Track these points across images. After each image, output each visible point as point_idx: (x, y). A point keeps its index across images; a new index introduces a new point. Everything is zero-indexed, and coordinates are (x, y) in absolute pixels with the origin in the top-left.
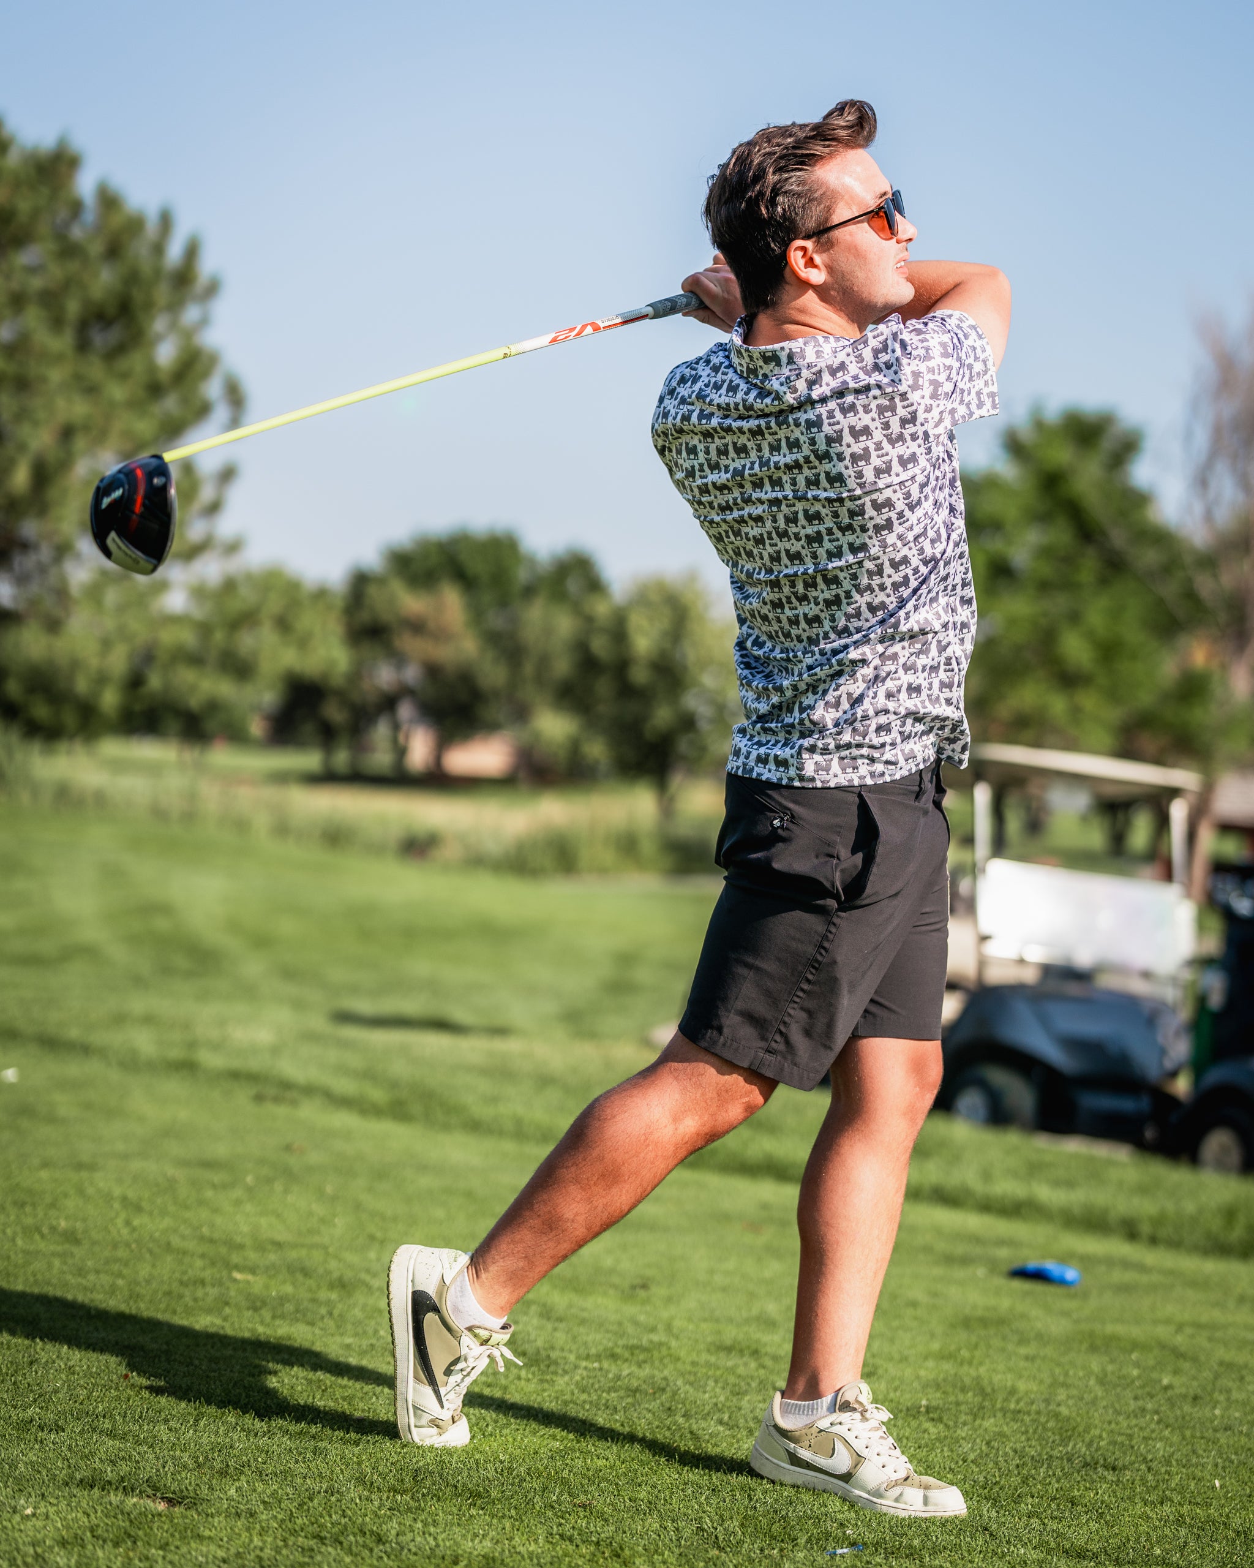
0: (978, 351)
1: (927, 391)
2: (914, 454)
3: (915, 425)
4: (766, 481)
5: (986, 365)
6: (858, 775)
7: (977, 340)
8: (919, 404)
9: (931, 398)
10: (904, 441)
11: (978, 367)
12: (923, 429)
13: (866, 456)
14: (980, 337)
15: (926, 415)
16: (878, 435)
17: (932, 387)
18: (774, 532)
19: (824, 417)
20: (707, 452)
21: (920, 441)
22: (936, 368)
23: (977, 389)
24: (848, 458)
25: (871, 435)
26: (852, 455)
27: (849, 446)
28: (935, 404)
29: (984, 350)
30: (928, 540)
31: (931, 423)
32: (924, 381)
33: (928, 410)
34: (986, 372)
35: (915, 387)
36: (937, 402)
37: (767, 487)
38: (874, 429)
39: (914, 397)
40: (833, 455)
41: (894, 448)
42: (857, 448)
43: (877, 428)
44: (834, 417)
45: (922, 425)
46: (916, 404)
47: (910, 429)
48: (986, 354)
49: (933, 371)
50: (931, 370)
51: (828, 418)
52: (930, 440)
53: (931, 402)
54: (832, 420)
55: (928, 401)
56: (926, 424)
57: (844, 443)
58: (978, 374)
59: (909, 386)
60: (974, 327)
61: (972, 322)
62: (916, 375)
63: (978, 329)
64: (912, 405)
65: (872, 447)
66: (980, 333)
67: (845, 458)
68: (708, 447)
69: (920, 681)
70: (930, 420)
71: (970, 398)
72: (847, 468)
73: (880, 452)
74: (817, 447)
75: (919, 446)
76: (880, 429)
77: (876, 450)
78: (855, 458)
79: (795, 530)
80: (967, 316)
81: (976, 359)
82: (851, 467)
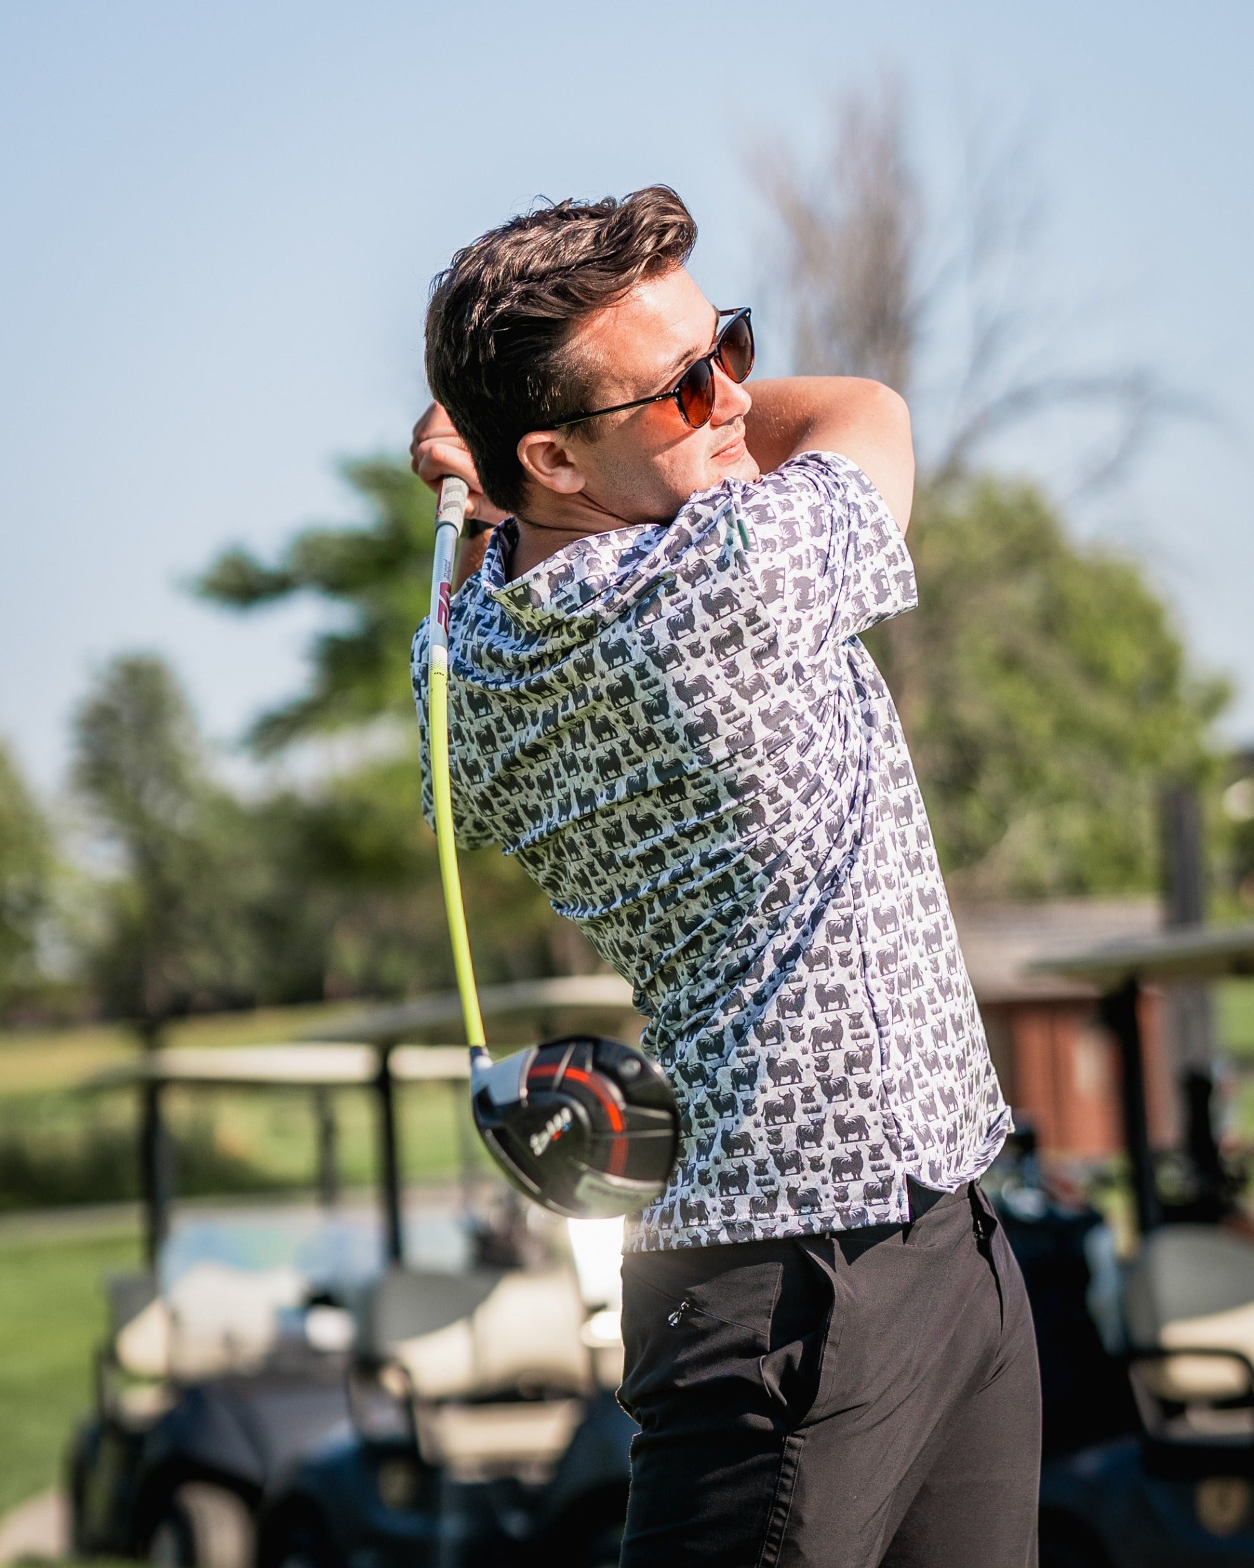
0: (865, 511)
1: (791, 598)
2: (786, 704)
3: (777, 658)
5: (880, 532)
7: (859, 494)
8: (779, 623)
9: (797, 608)
11: (866, 536)
12: (792, 660)
13: (709, 725)
14: (866, 489)
15: (793, 637)
16: (722, 688)
17: (799, 590)
18: (596, 862)
19: (632, 677)
21: (790, 681)
22: (804, 556)
23: (871, 570)
24: (682, 735)
25: (711, 690)
26: (688, 729)
27: (679, 715)
28: (804, 617)
29: (874, 508)
30: (822, 826)
31: (804, 649)
32: (786, 585)
33: (795, 627)
34: (883, 542)
35: (773, 594)
36: (808, 612)
38: (713, 680)
39: (768, 613)
40: (659, 734)
41: (751, 702)
42: (693, 716)
43: (718, 677)
44: (648, 675)
45: (789, 654)
46: (773, 624)
47: (771, 666)
48: (876, 515)
49: (800, 563)
50: (797, 562)
51: (638, 679)
52: (807, 675)
53: (799, 614)
54: (645, 681)
55: (793, 614)
56: (795, 652)
57: (671, 712)
58: (868, 547)
59: (759, 598)
60: (856, 475)
61: (852, 466)
62: (771, 576)
63: (863, 478)
64: (767, 626)
65: (716, 709)
66: (867, 482)
67: (677, 737)
70: (800, 643)
71: (859, 587)
72: (684, 750)
74: (635, 724)
75: (791, 690)
76: (723, 678)
77: (723, 713)
78: (693, 733)
80: (844, 458)
81: (862, 524)
82: (689, 748)
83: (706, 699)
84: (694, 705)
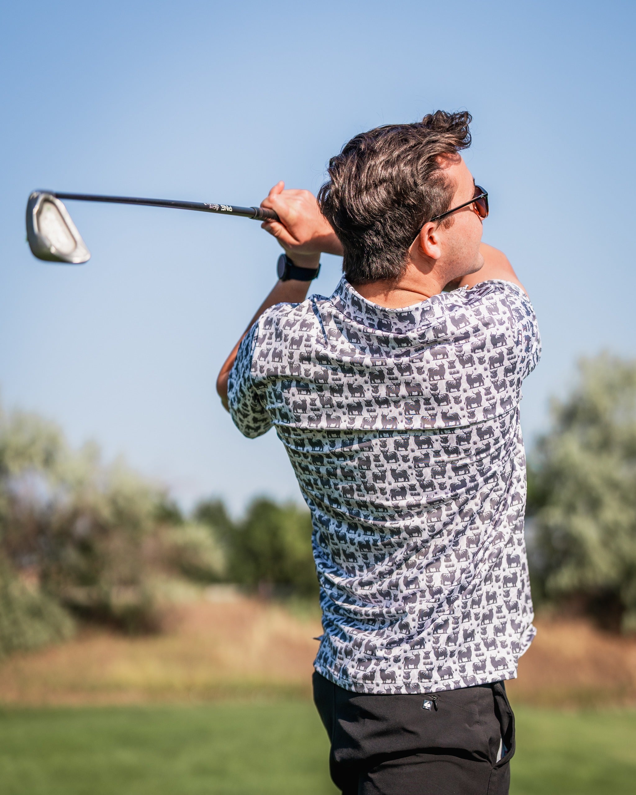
1: (524, 345)
2: (480, 376)
4: (345, 389)
6: (454, 680)
9: (525, 351)
10: (473, 363)
13: (478, 399)
16: (488, 382)
17: (526, 342)
18: (382, 455)
19: (446, 367)
20: (291, 357)
22: (527, 325)
31: (522, 372)
32: (522, 338)
37: (346, 392)
39: (517, 351)
41: (498, 393)
43: (487, 377)
59: (515, 343)
68: (293, 353)
69: (495, 589)
72: (462, 409)
73: (452, 370)
74: (438, 391)
76: (490, 378)
77: (486, 395)
78: (469, 401)
79: (404, 453)
82: (465, 408)
83: (480, 386)
84: (473, 388)
